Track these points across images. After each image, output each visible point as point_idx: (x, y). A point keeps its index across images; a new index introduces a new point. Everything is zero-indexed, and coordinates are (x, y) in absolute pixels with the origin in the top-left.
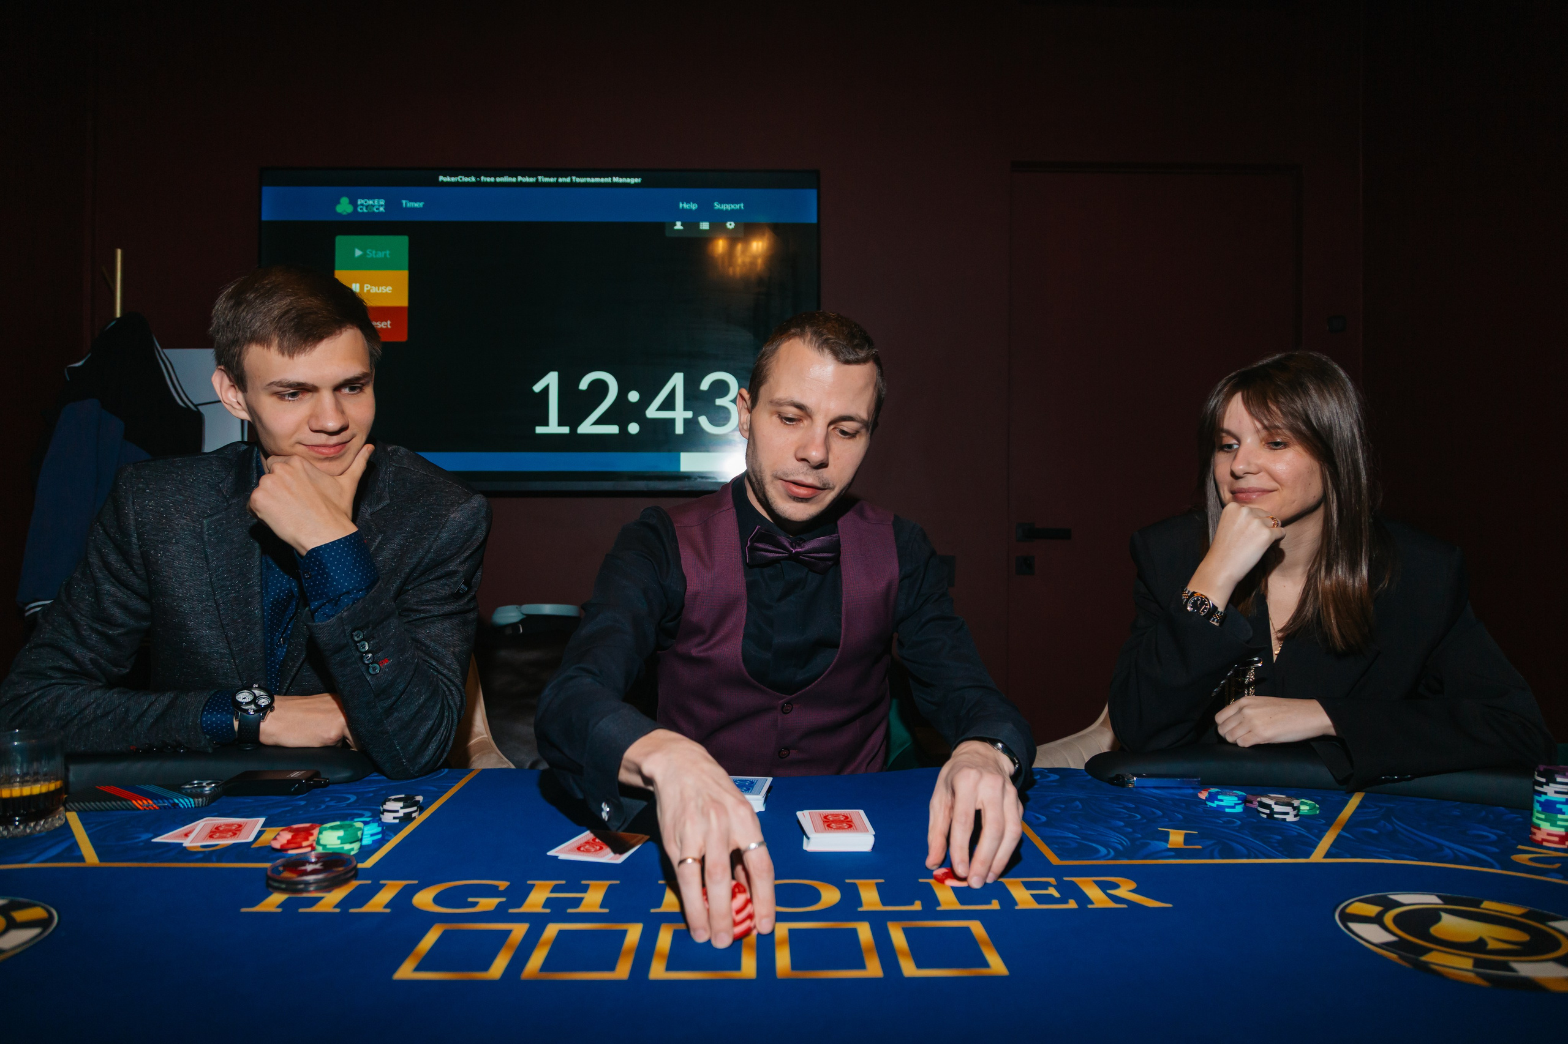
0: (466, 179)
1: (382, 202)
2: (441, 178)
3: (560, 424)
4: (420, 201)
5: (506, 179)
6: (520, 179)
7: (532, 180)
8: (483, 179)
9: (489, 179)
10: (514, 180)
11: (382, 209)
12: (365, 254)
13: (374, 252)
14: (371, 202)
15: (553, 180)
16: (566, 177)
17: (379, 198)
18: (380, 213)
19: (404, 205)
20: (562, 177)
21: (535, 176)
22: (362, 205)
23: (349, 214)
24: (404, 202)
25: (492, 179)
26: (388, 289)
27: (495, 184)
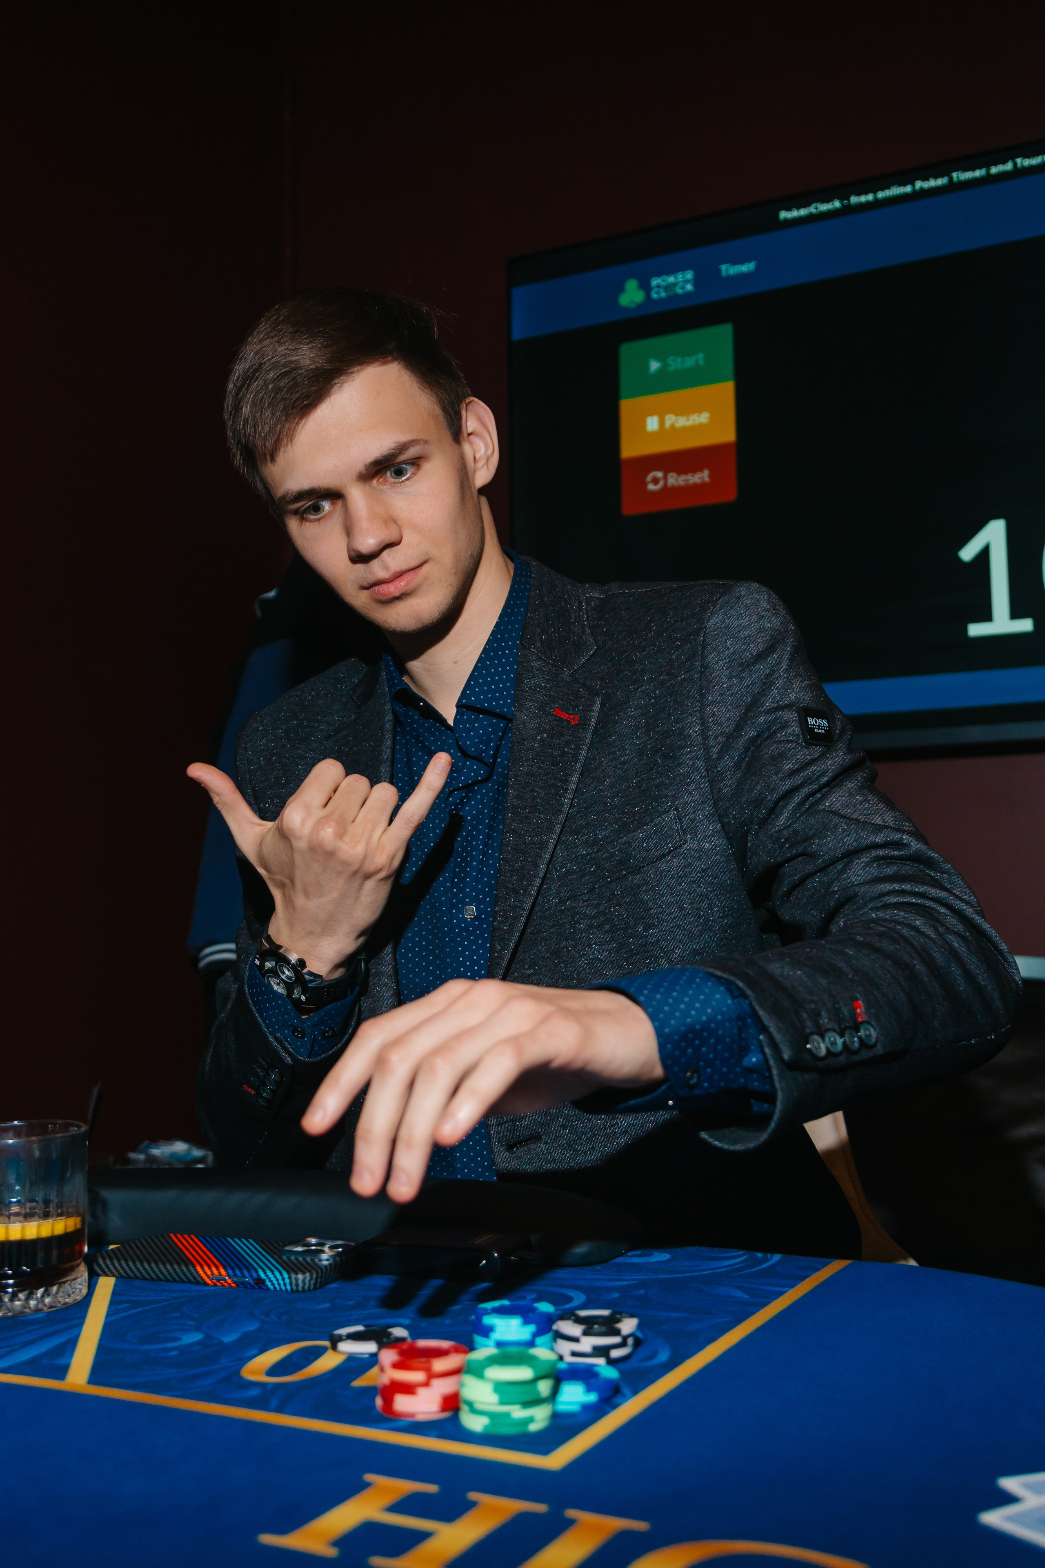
0: (824, 207)
1: (689, 275)
2: (784, 215)
3: (1016, 613)
4: (749, 261)
5: (896, 191)
6: (919, 184)
7: (941, 182)
8: (854, 200)
9: (863, 199)
10: (908, 189)
11: (689, 287)
12: (665, 366)
13: (679, 360)
14: (671, 279)
15: (978, 173)
16: (1004, 162)
17: (683, 269)
18: (688, 295)
19: (724, 273)
20: (996, 164)
21: (948, 174)
22: (659, 286)
23: (639, 307)
24: (723, 267)
25: (870, 197)
26: (703, 418)
27: (877, 204)
